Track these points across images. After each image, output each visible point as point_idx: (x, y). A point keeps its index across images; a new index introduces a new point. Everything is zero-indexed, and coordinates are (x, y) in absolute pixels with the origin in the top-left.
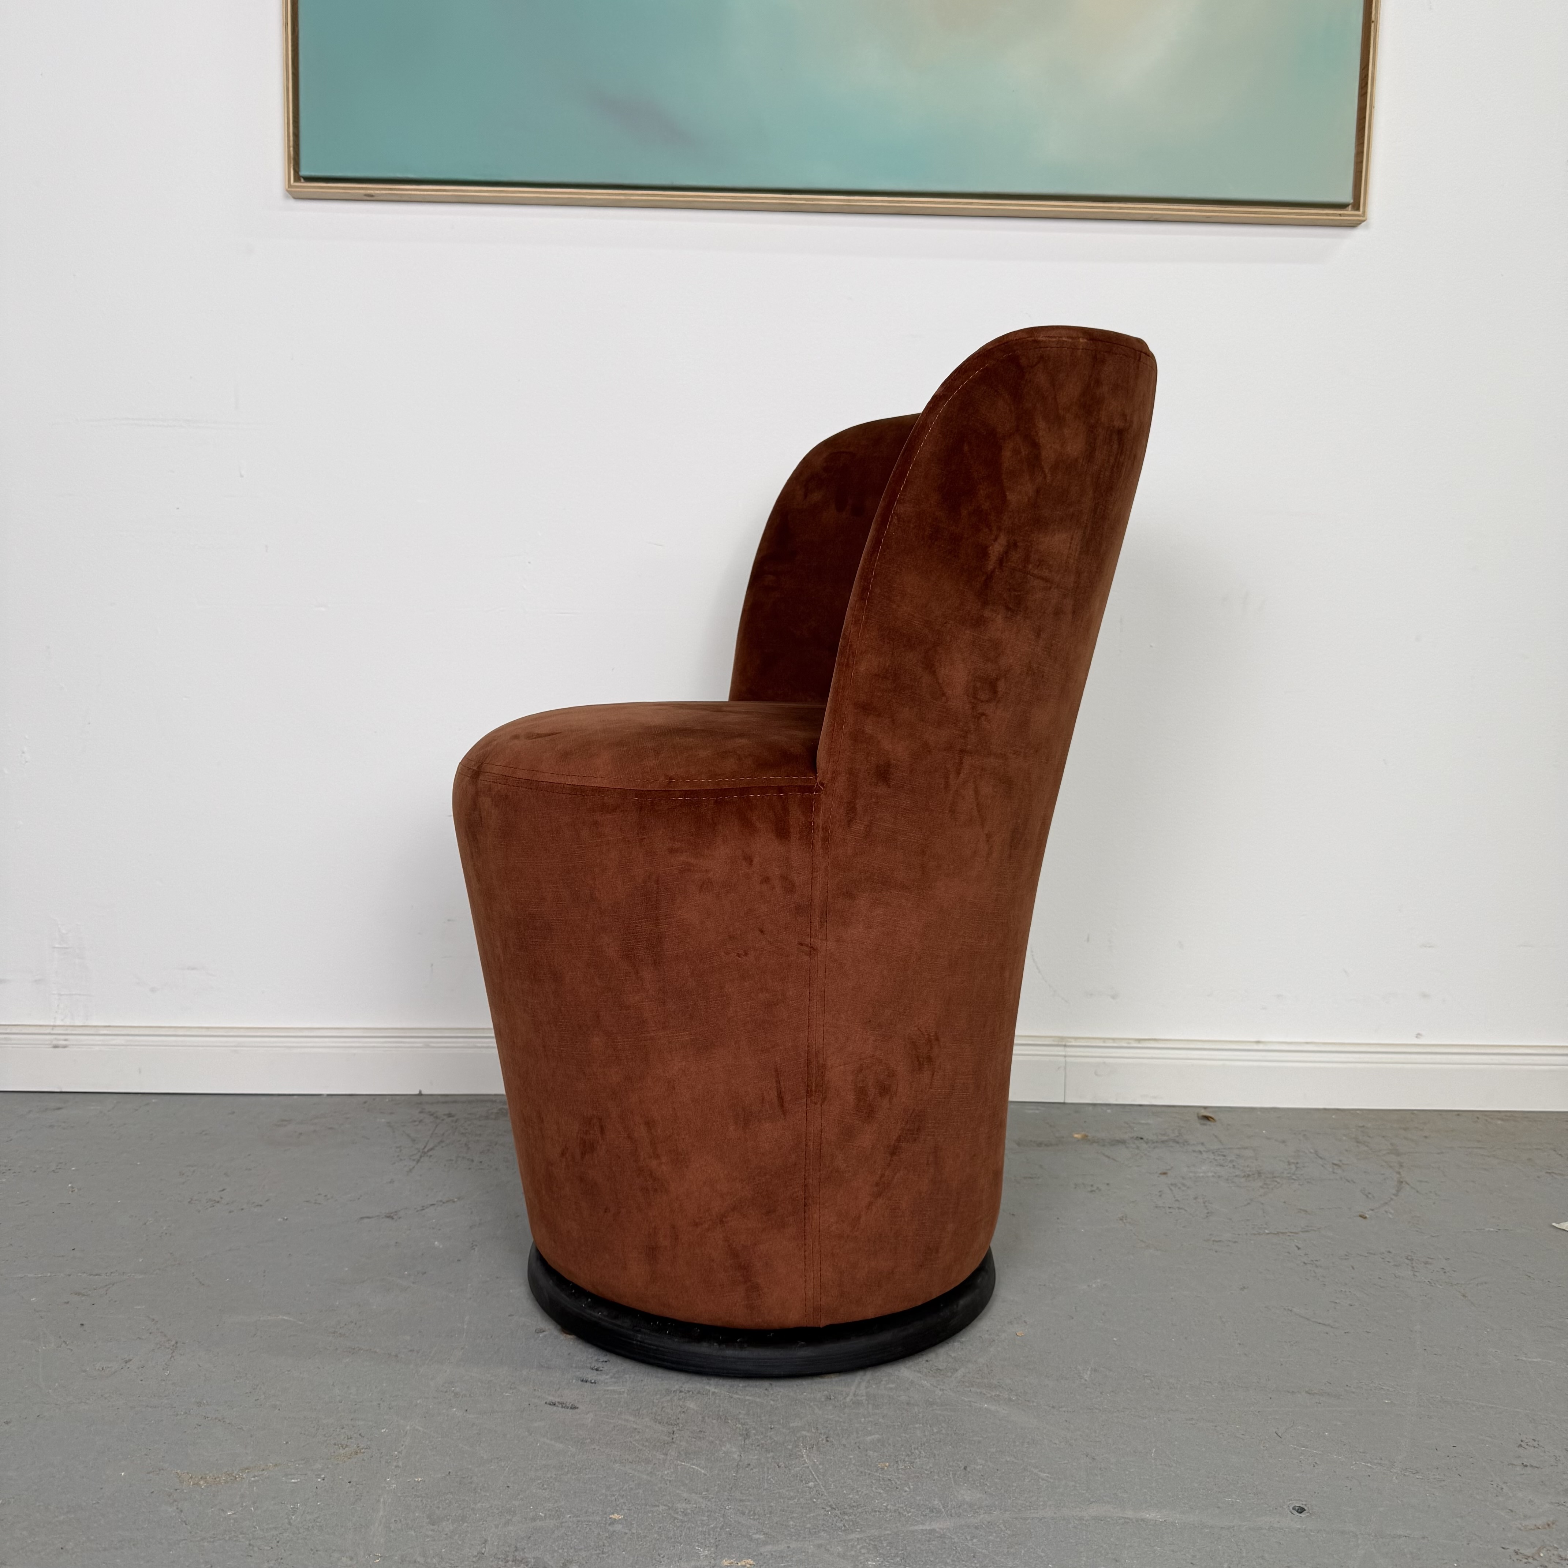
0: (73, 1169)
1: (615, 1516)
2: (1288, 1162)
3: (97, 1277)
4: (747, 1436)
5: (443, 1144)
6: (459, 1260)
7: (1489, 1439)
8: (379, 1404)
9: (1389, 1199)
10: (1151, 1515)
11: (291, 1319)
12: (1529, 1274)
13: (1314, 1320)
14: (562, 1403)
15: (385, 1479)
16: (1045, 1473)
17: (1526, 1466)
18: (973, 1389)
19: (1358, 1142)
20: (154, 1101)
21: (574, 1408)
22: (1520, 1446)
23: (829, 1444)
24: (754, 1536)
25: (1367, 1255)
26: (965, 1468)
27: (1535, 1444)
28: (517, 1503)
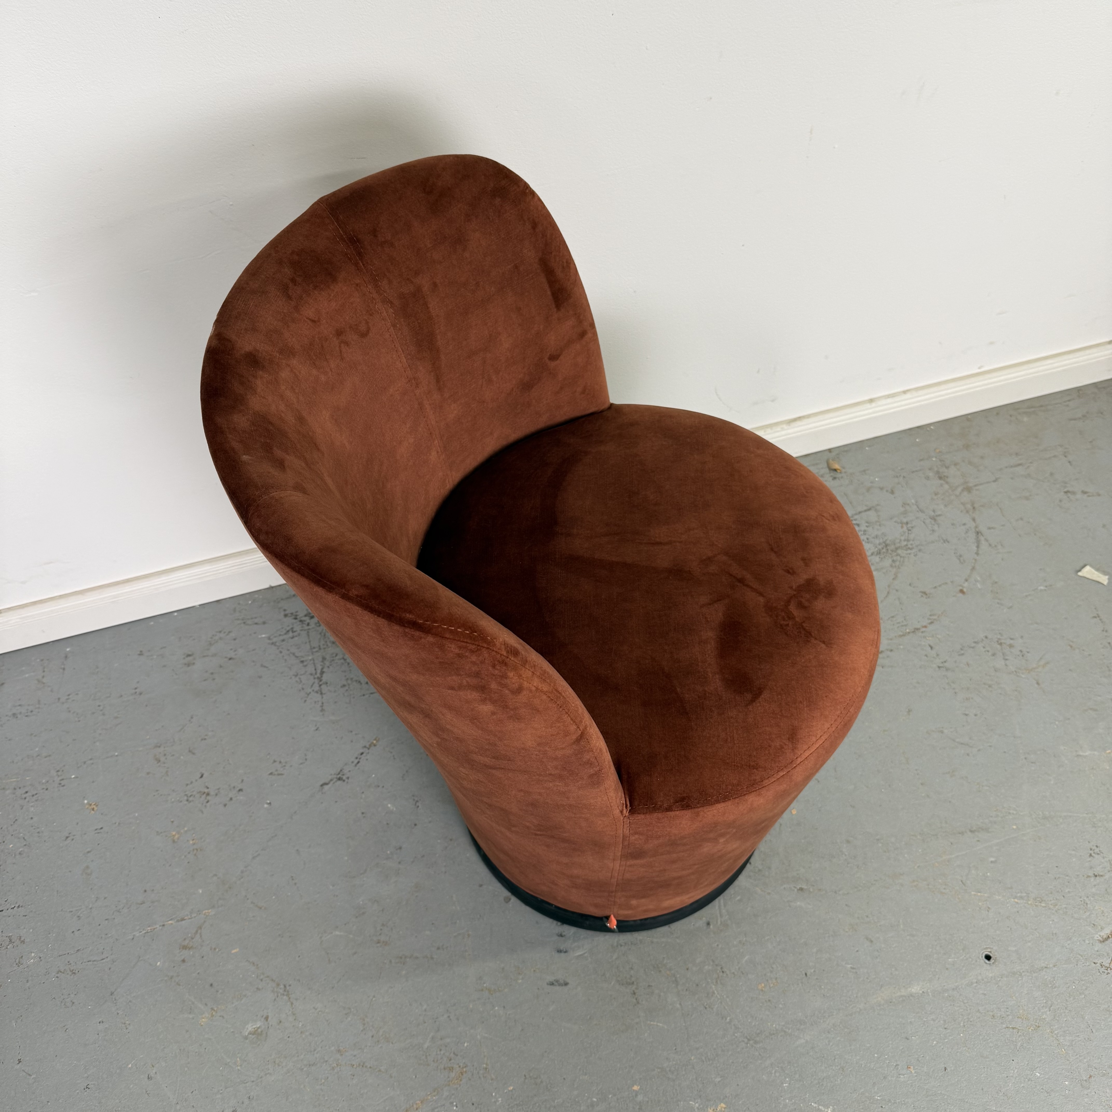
0: (73, 776)
1: (636, 1088)
2: (902, 523)
3: (183, 922)
4: (676, 982)
5: (327, 663)
6: (415, 825)
7: (1073, 852)
8: (449, 1017)
9: (974, 561)
10: (915, 989)
11: (342, 933)
12: (1071, 644)
13: (957, 740)
14: (557, 981)
15: (492, 1095)
16: (849, 964)
17: (1096, 876)
18: (785, 886)
19: (940, 478)
20: (68, 650)
21: (566, 984)
22: (1091, 855)
23: (725, 975)
24: (716, 1080)
25: (973, 645)
26: (806, 974)
27: (1097, 850)
28: (576, 1093)
